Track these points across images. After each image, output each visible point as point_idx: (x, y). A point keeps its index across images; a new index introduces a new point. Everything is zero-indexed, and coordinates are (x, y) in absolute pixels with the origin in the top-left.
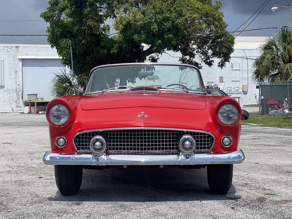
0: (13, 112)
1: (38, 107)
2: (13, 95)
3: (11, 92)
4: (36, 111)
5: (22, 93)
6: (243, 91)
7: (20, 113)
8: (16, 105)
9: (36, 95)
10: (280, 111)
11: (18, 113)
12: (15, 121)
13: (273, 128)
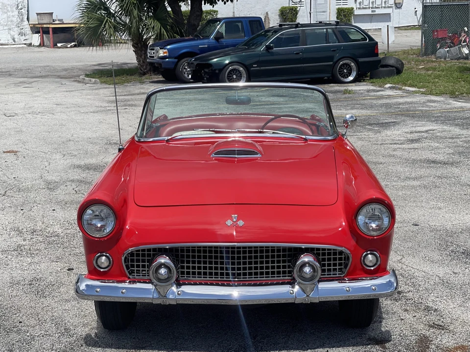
0: (14, 43)
1: (54, 35)
2: (13, 14)
3: (9, 9)
4: (52, 43)
5: (28, 11)
6: (396, 4)
7: (25, 44)
8: (19, 31)
9: (51, 14)
10: (454, 50)
11: (23, 45)
12: (19, 66)
13: (442, 99)
